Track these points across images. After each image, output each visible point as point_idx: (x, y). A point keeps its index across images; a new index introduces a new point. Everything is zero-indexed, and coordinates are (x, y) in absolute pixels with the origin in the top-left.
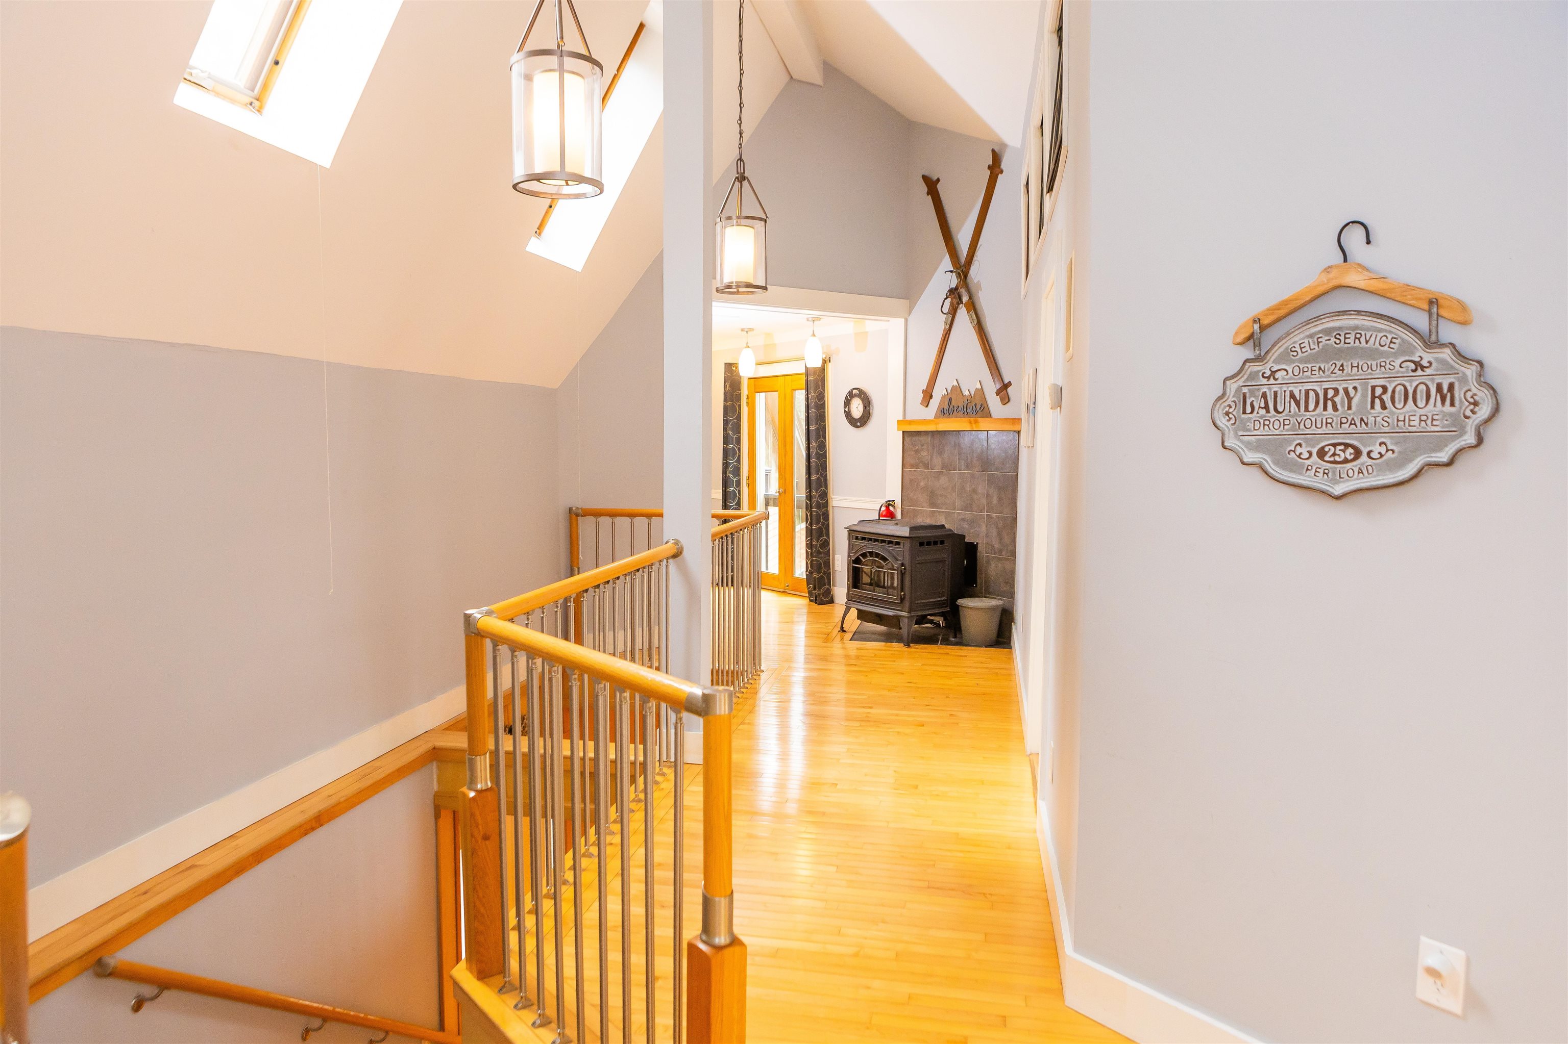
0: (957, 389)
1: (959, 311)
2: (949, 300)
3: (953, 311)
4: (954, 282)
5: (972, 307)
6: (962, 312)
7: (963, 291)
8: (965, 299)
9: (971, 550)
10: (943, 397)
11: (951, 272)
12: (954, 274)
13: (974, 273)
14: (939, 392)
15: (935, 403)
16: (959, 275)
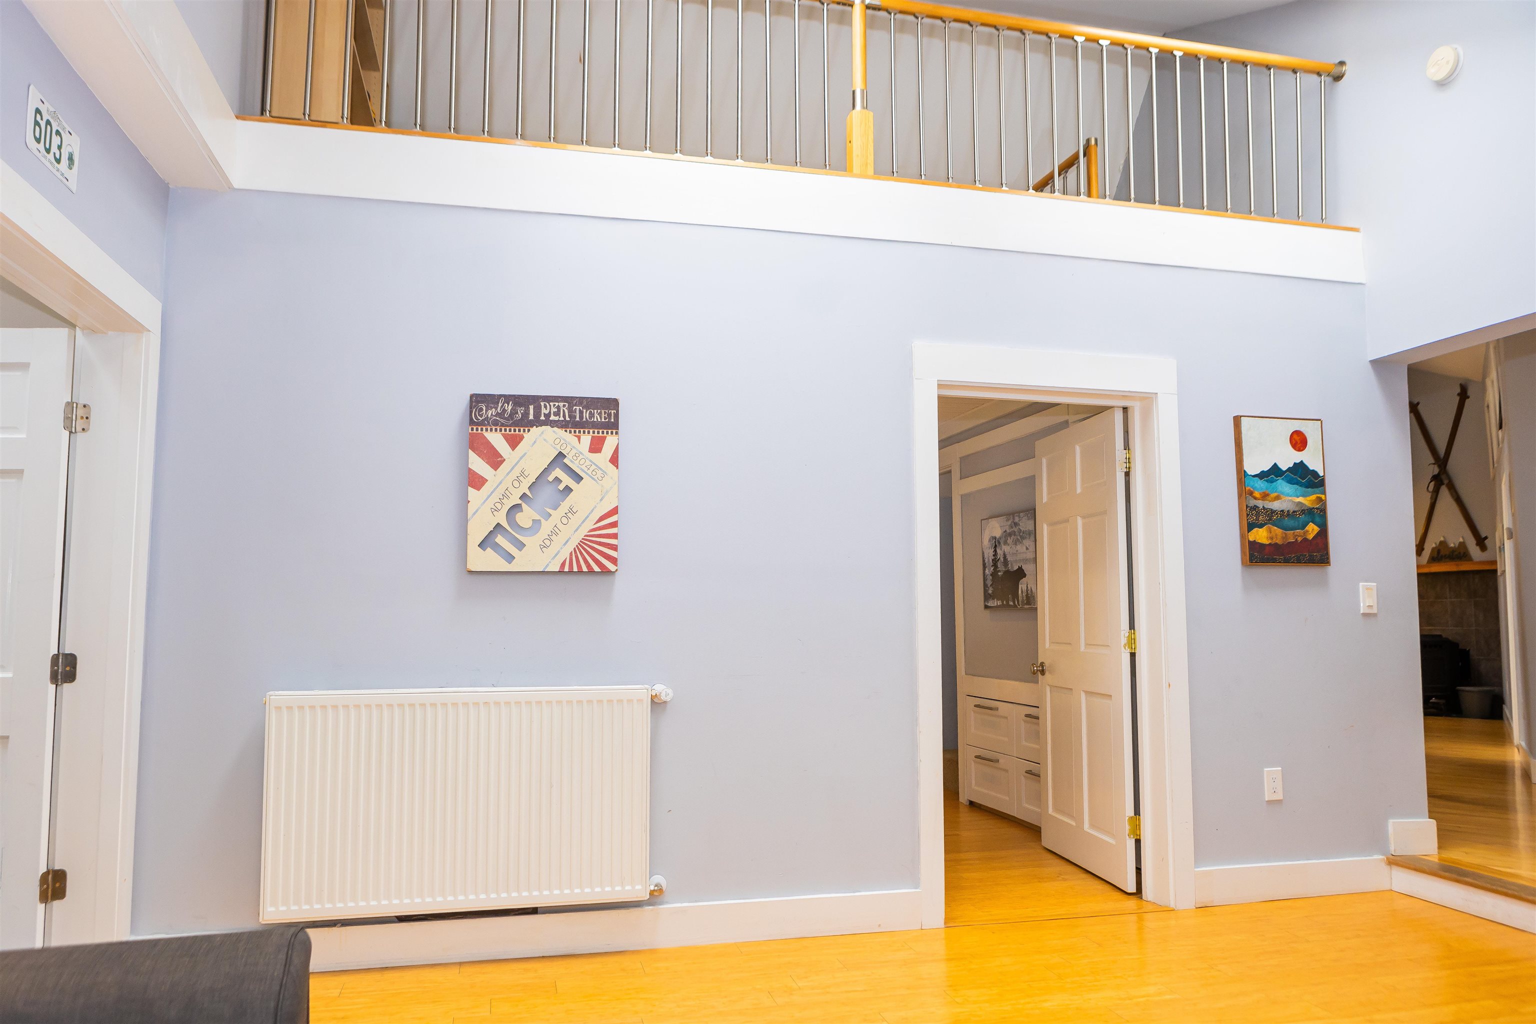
0: (1443, 544)
1: (1441, 491)
2: (1433, 483)
3: (1436, 492)
4: (1436, 470)
5: (1452, 488)
6: (1444, 492)
7: (1443, 477)
8: (1446, 482)
9: (1465, 654)
10: (1433, 549)
11: (1434, 464)
12: (1436, 466)
13: (1453, 465)
14: (1430, 546)
15: (1427, 553)
16: (1439, 466)
